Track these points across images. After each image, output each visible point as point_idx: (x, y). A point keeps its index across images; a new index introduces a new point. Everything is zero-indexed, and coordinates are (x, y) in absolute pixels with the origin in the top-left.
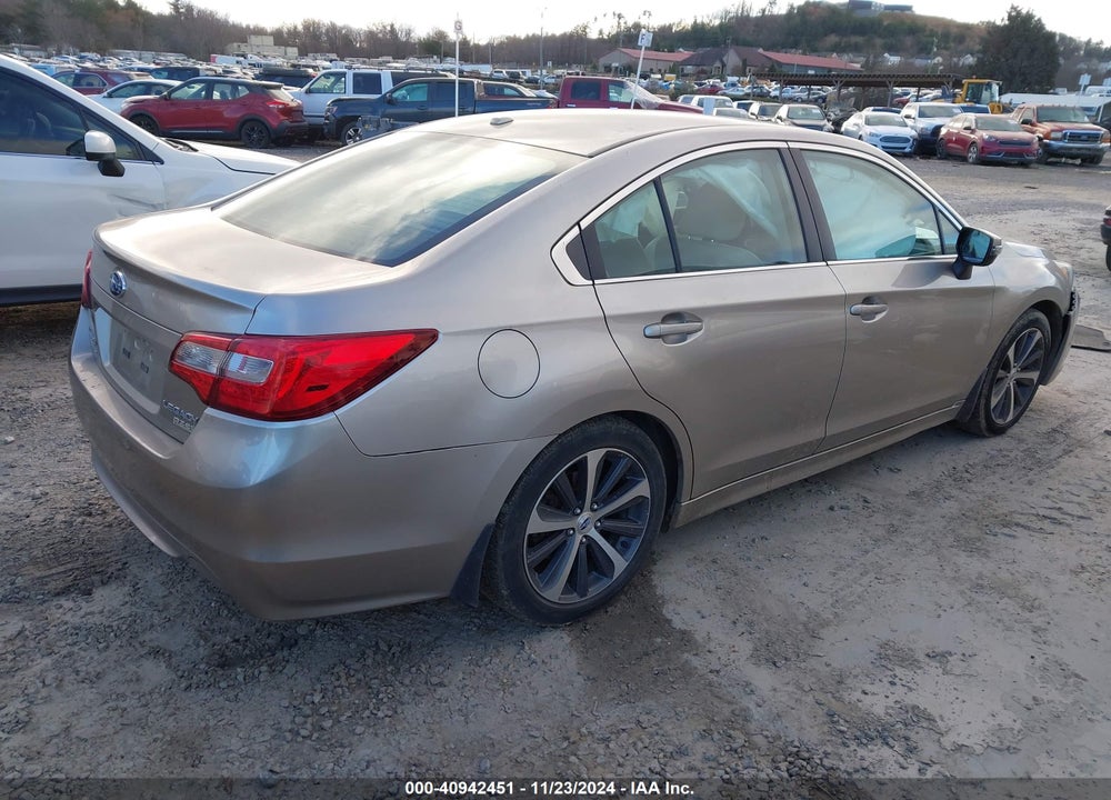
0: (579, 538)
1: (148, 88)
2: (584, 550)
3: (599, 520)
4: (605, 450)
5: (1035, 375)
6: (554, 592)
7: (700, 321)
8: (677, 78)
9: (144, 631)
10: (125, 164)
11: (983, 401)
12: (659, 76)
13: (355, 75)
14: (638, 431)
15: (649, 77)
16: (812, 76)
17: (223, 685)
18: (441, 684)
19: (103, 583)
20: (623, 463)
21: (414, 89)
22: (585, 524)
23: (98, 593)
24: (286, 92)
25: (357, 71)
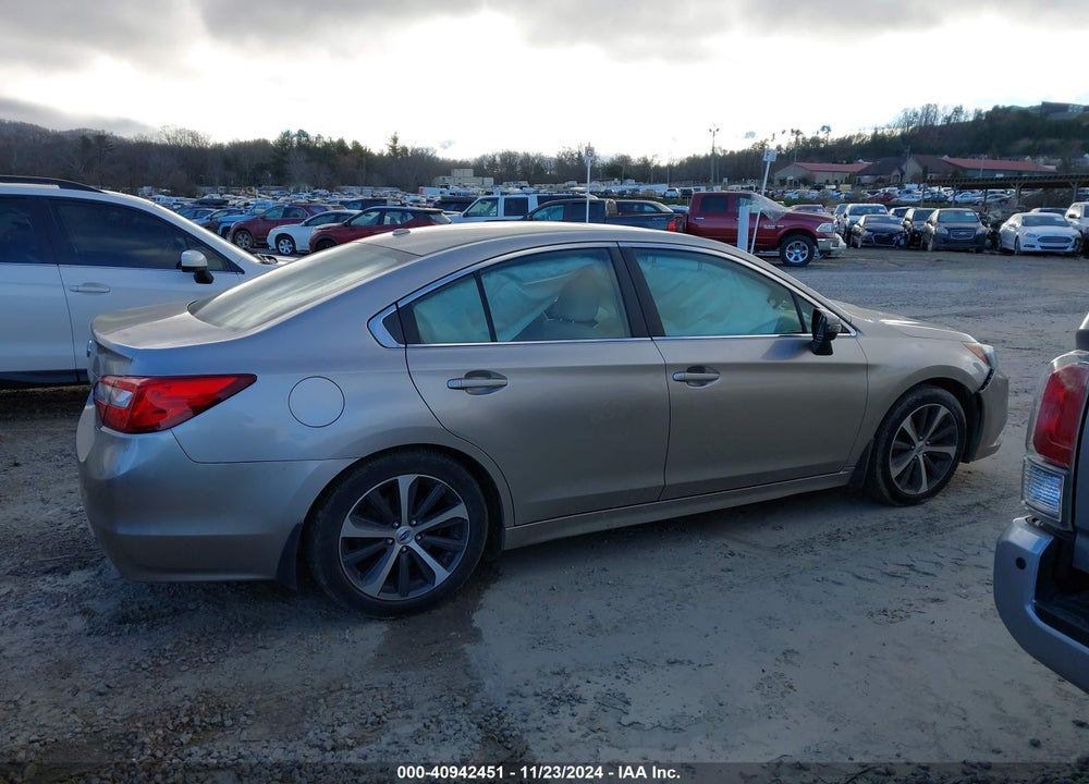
0: (398, 547)
1: (337, 217)
2: (404, 557)
3: (420, 534)
4: (417, 476)
5: (951, 450)
6: (373, 588)
7: (506, 379)
8: (853, 187)
9: (87, 599)
10: (214, 274)
11: (879, 471)
12: (834, 187)
13: (506, 199)
14: (451, 463)
15: (824, 188)
16: (1001, 179)
17: (113, 634)
18: (265, 648)
19: (80, 568)
20: (437, 488)
21: (554, 210)
22: (405, 537)
23: (73, 574)
24: (446, 217)
25: (508, 196)
